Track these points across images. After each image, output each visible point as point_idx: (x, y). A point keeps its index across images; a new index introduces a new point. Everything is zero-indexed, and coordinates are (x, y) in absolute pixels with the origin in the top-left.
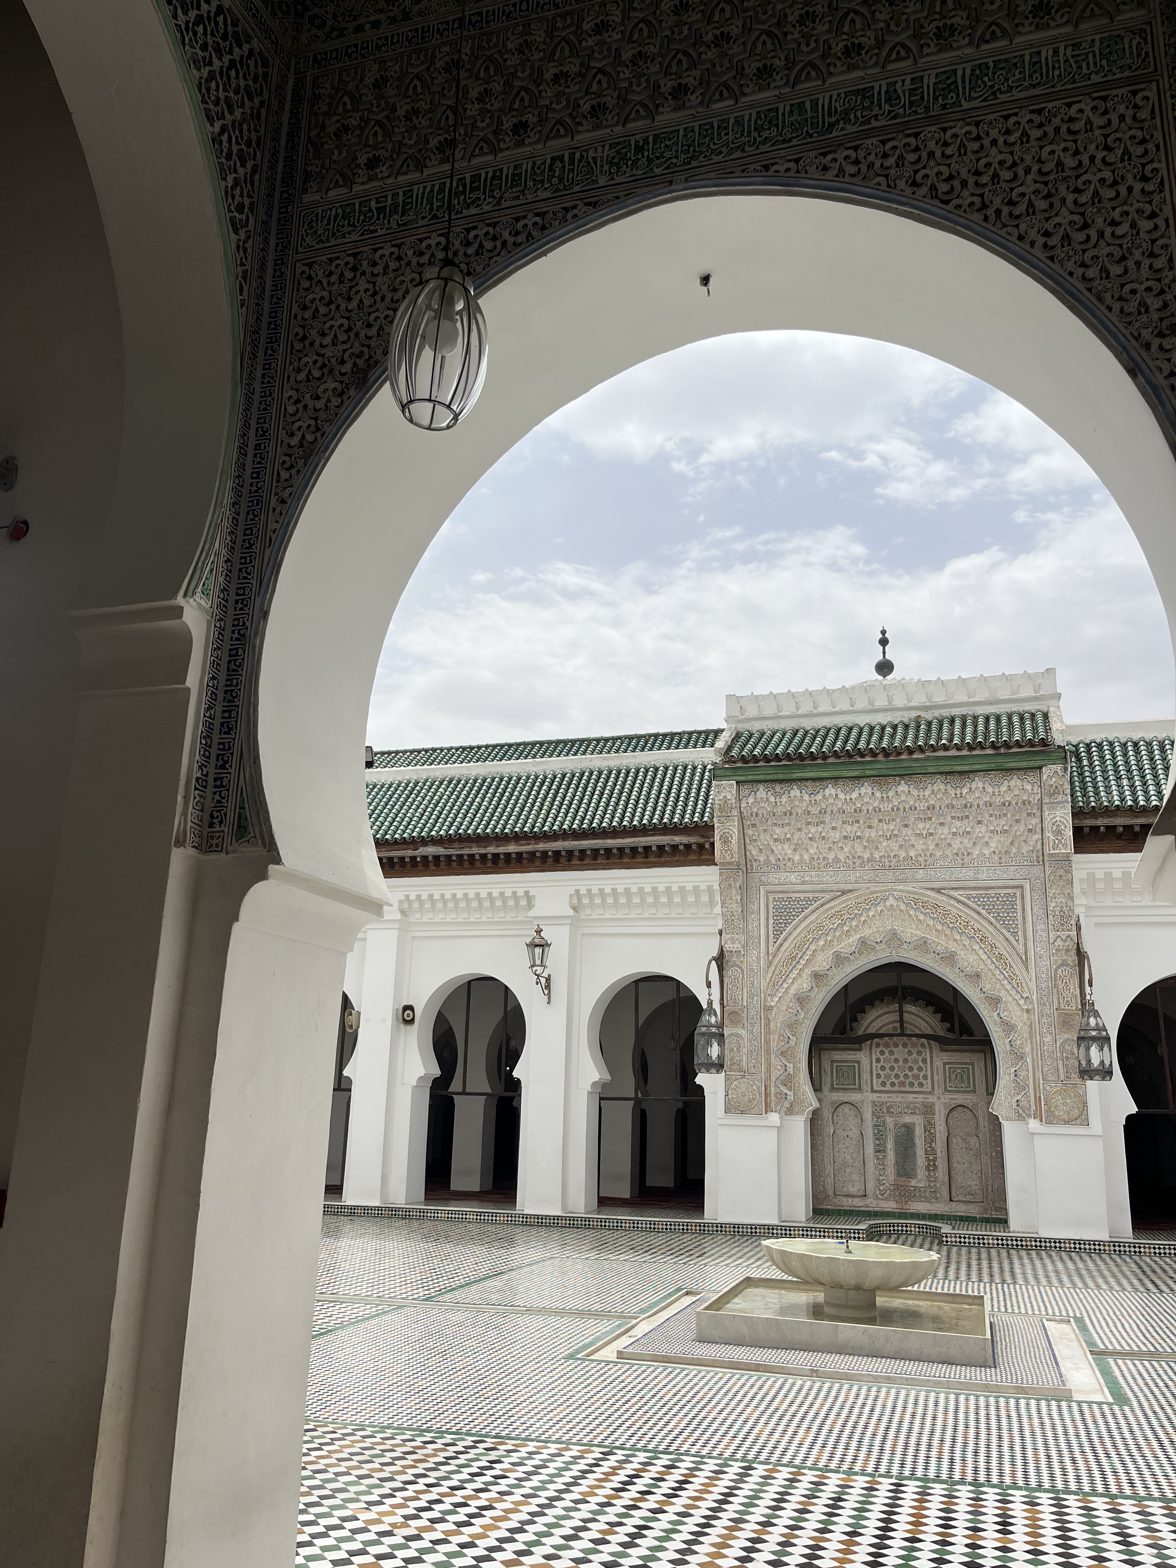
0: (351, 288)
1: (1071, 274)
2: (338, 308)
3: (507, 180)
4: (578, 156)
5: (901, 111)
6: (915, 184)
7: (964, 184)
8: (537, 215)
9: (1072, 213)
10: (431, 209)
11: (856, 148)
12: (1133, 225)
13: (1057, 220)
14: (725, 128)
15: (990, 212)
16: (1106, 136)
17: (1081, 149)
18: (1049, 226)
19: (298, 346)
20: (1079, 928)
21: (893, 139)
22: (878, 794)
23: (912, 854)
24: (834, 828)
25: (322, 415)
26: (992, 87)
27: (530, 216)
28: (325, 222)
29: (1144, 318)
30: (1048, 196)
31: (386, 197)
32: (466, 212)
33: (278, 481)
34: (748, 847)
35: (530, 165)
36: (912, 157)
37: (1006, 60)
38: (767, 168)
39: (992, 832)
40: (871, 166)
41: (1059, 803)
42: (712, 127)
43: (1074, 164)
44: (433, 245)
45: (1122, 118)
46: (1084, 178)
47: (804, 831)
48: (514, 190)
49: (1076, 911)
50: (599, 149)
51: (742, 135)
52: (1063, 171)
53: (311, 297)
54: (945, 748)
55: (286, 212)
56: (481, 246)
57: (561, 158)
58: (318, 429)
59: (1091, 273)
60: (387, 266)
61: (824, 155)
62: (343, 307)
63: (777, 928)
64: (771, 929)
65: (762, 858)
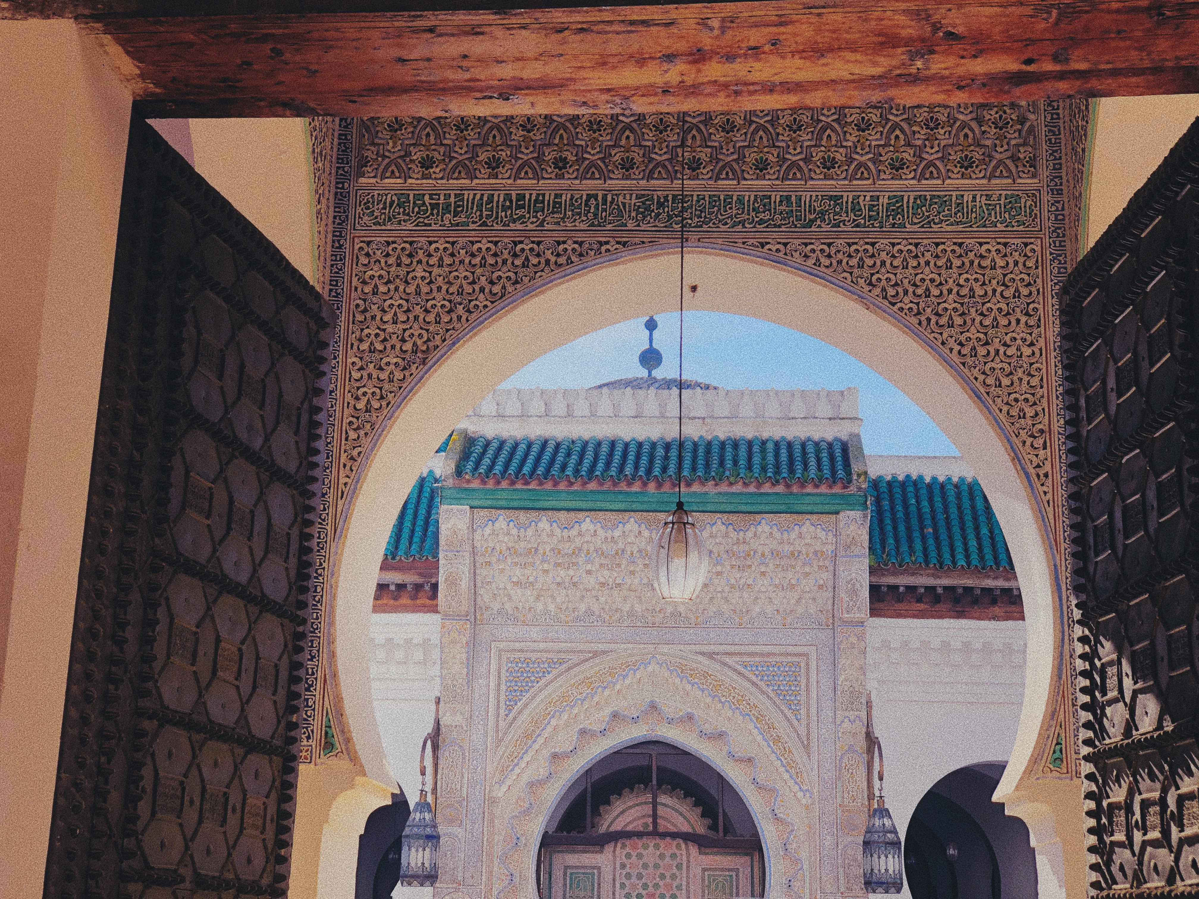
0: (408, 273)
1: (976, 379)
2: (396, 289)
3: (549, 205)
4: (609, 198)
5: (863, 222)
6: (870, 284)
7: (906, 292)
8: (575, 242)
9: (978, 332)
10: (481, 215)
11: (829, 245)
12: (1018, 349)
13: (968, 335)
14: (730, 203)
15: (923, 318)
16: (1005, 275)
17: (987, 282)
18: (962, 338)
19: (359, 317)
20: (870, 707)
21: (856, 243)
25: (386, 386)
26: (928, 217)
27: (569, 242)
28: (381, 206)
29: (1022, 421)
30: (963, 314)
31: (439, 195)
32: (512, 226)
33: (346, 439)
34: (480, 592)
35: (569, 196)
36: (869, 262)
37: (938, 196)
38: (763, 245)
40: (840, 262)
41: (855, 556)
42: (720, 200)
43: (982, 293)
44: (484, 249)
45: (1016, 263)
46: (988, 305)
47: (552, 573)
48: (555, 216)
49: (868, 687)
50: (628, 197)
51: (743, 212)
52: (974, 297)
53: (370, 273)
55: (343, 188)
56: (527, 259)
57: (596, 197)
58: (382, 398)
59: (990, 381)
60: (441, 259)
61: (806, 245)
62: (401, 288)
63: (510, 697)
64: (502, 698)
65: (496, 606)
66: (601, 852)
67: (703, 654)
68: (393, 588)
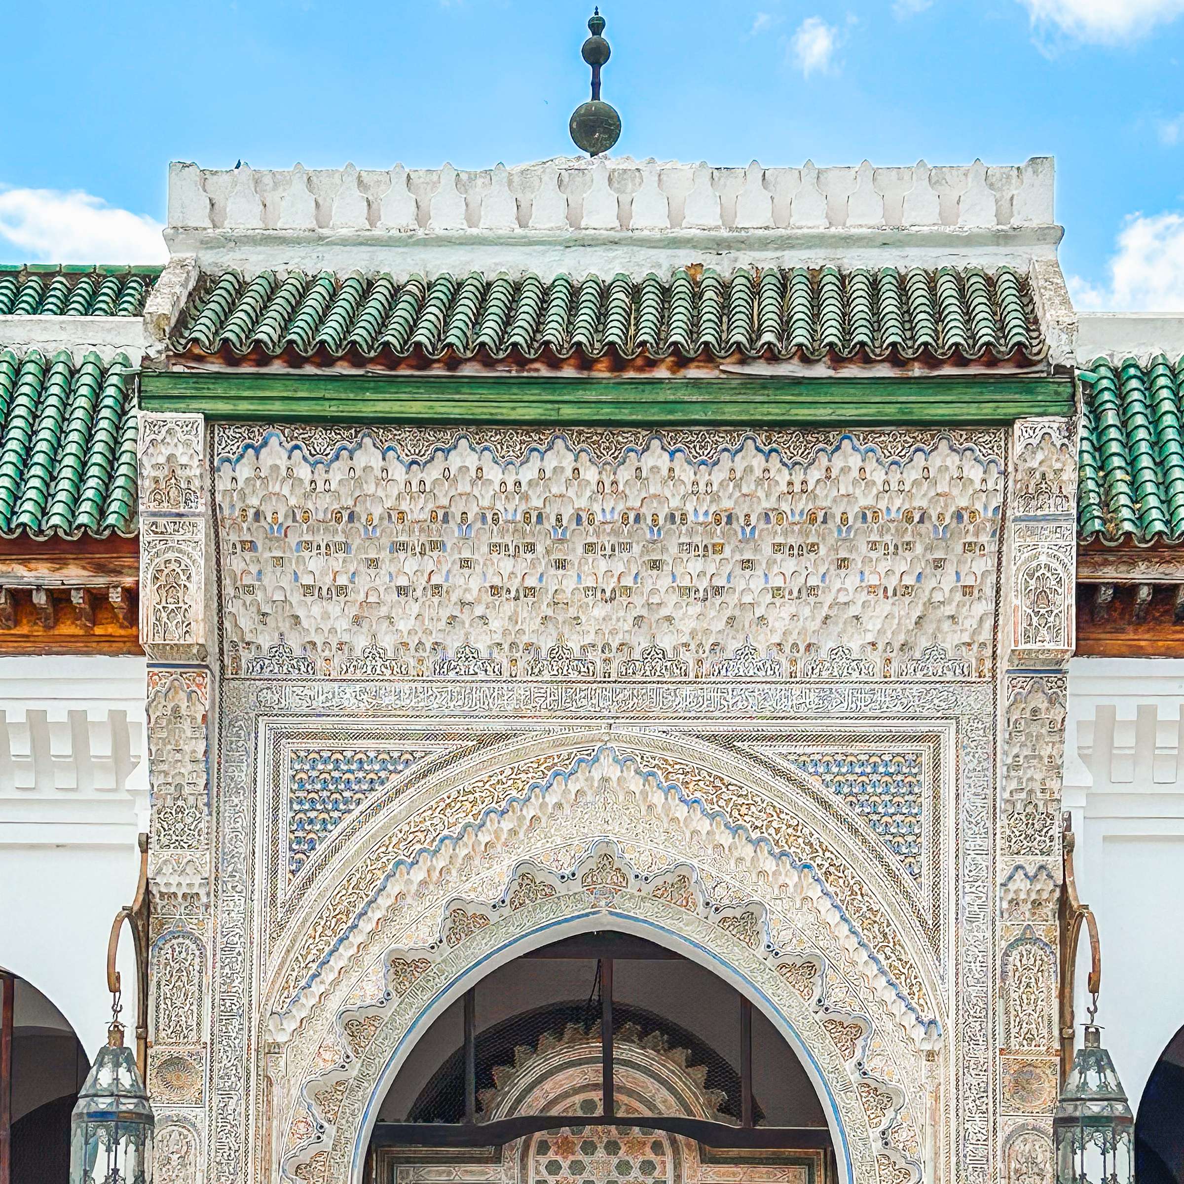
20: (1068, 847)
22: (591, 474)
23: (666, 642)
24: (466, 563)
34: (229, 608)
39: (872, 590)
41: (1045, 518)
47: (386, 567)
49: (1065, 806)
54: (772, 356)
63: (300, 834)
64: (284, 835)
65: (266, 640)
66: (497, 1159)
67: (712, 738)
68: (40, 599)
